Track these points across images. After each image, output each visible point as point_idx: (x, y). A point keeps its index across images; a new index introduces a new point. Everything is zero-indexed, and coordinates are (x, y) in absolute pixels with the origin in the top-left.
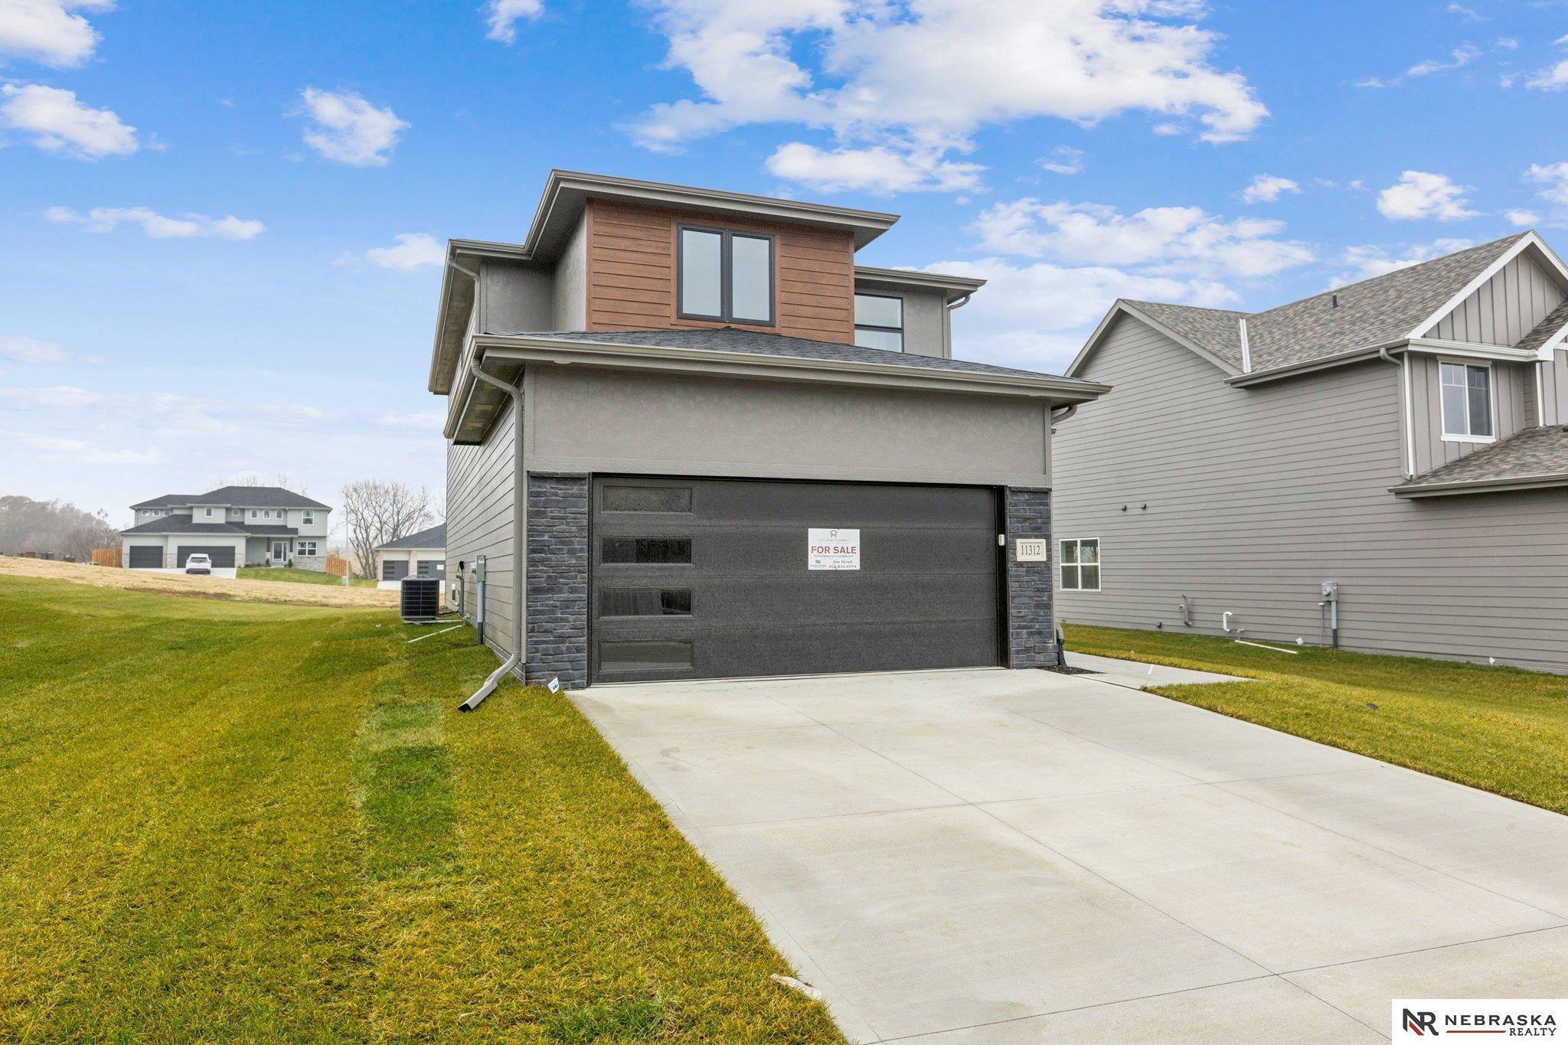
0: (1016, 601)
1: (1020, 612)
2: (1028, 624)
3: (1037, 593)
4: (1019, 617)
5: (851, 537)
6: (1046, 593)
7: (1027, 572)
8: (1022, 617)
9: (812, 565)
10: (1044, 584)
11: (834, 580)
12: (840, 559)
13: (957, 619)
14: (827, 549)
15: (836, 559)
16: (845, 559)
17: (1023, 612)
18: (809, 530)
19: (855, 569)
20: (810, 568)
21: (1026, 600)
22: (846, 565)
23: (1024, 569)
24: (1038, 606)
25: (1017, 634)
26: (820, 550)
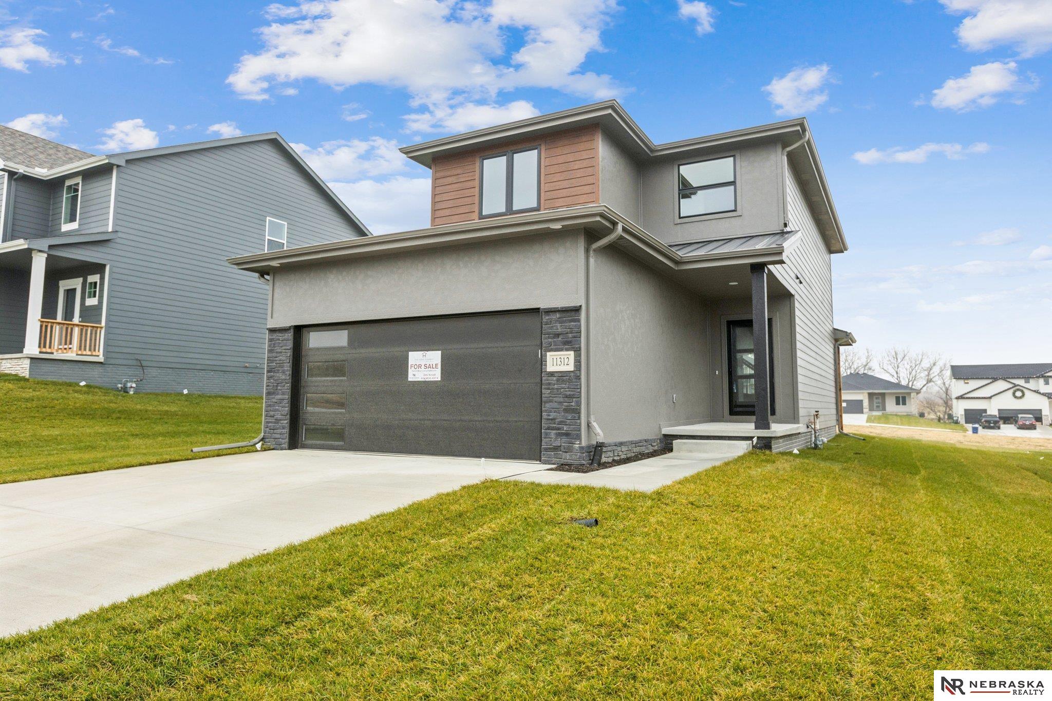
0: (548, 405)
1: (549, 415)
2: (557, 426)
3: (566, 399)
4: (548, 419)
5: (435, 357)
6: (574, 399)
7: (558, 380)
8: (552, 419)
9: (411, 378)
10: (572, 391)
11: (425, 387)
12: (427, 373)
13: (510, 419)
14: (420, 366)
15: (426, 373)
16: (431, 373)
17: (553, 415)
18: (410, 353)
19: (437, 380)
20: (409, 380)
21: (555, 405)
22: (432, 377)
23: (555, 378)
24: (566, 410)
25: (546, 434)
26: (416, 366)
